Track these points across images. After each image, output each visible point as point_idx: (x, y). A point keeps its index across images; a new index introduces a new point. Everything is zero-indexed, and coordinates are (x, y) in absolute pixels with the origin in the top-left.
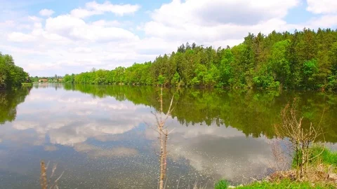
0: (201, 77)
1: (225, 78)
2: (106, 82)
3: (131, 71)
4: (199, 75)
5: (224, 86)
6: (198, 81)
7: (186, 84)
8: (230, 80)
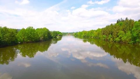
0: (121, 38)
1: (134, 39)
2: (87, 36)
3: (96, 32)
4: (119, 36)
5: (134, 43)
6: (119, 40)
7: (113, 41)
8: (137, 40)
